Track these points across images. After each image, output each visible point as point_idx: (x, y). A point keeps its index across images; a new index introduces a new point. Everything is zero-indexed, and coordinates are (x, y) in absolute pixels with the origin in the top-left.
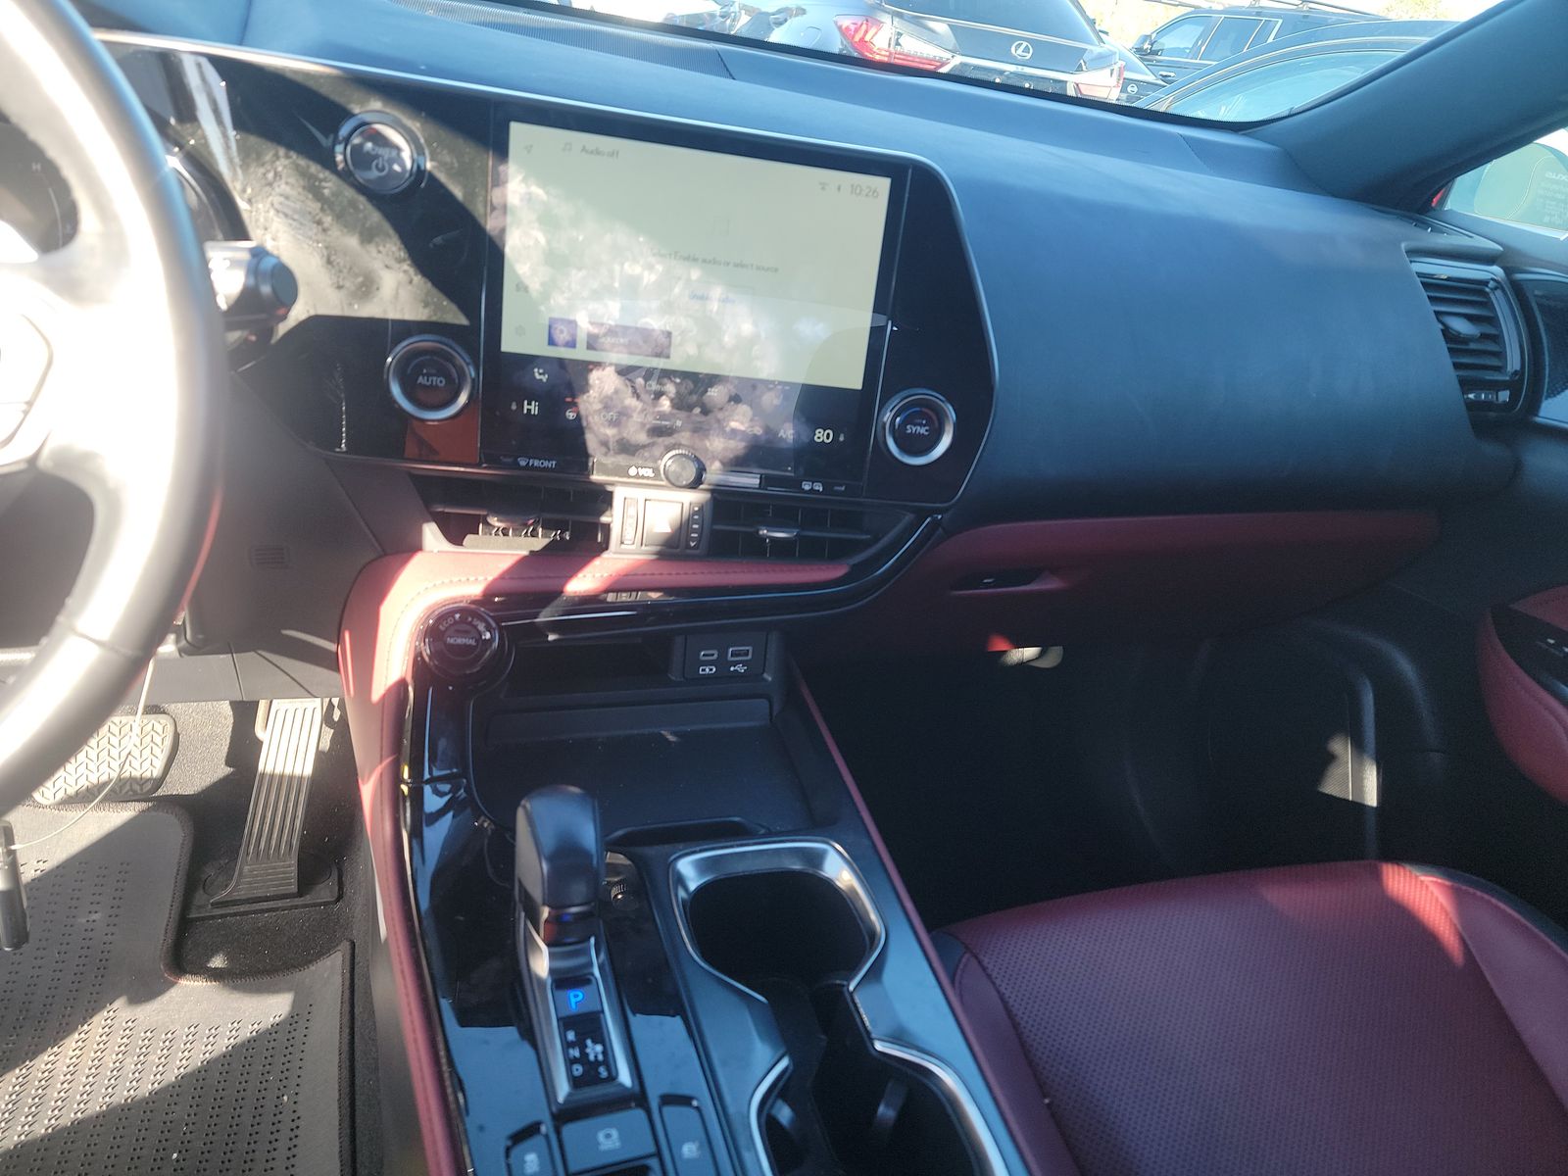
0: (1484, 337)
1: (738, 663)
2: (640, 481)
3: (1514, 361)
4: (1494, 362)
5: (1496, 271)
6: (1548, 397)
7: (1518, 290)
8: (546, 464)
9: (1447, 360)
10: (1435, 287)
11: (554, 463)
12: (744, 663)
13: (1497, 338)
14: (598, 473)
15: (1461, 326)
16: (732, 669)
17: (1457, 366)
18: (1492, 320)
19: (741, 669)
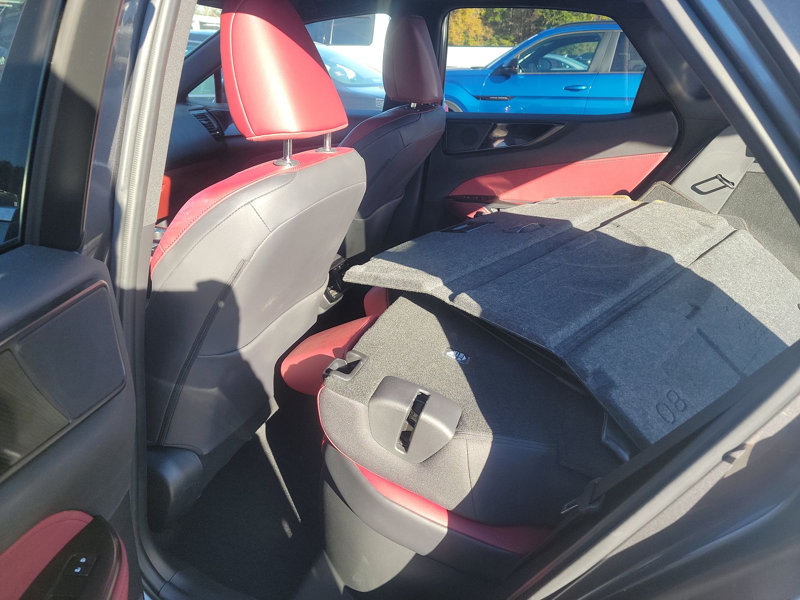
0: (209, 123)
3: (216, 126)
4: (213, 127)
5: (204, 111)
6: (225, 130)
7: (210, 113)
9: (205, 129)
10: (197, 116)
13: (211, 123)
15: (204, 122)
17: (208, 129)
18: (208, 120)
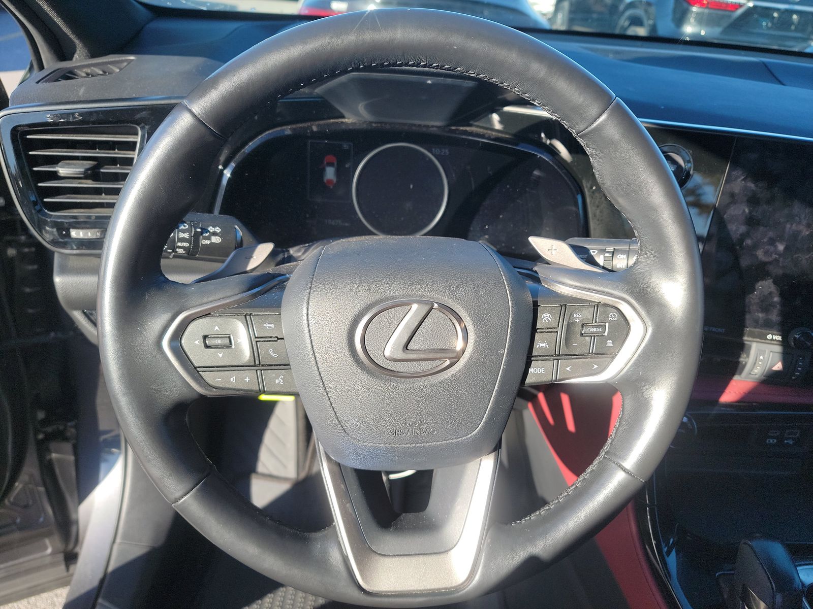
1: (789, 438)
2: (773, 342)
8: (720, 330)
11: (724, 330)
12: (793, 439)
14: (748, 336)
16: (786, 441)
19: (791, 442)
